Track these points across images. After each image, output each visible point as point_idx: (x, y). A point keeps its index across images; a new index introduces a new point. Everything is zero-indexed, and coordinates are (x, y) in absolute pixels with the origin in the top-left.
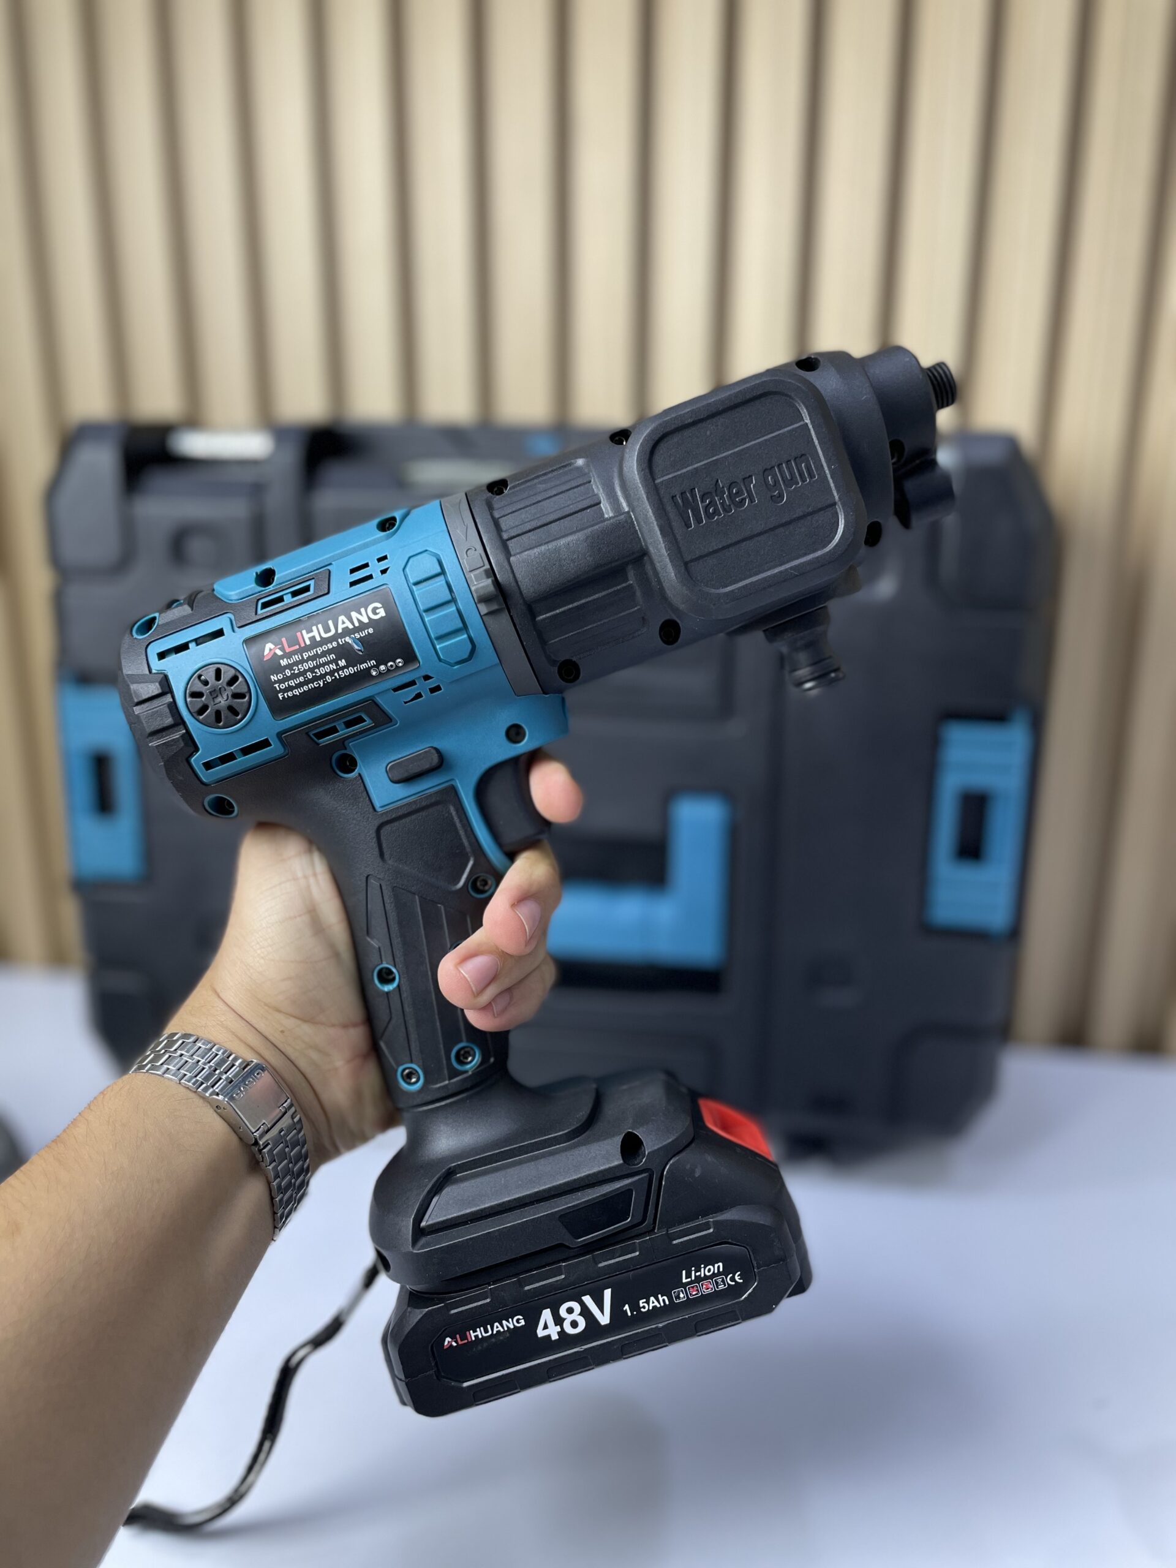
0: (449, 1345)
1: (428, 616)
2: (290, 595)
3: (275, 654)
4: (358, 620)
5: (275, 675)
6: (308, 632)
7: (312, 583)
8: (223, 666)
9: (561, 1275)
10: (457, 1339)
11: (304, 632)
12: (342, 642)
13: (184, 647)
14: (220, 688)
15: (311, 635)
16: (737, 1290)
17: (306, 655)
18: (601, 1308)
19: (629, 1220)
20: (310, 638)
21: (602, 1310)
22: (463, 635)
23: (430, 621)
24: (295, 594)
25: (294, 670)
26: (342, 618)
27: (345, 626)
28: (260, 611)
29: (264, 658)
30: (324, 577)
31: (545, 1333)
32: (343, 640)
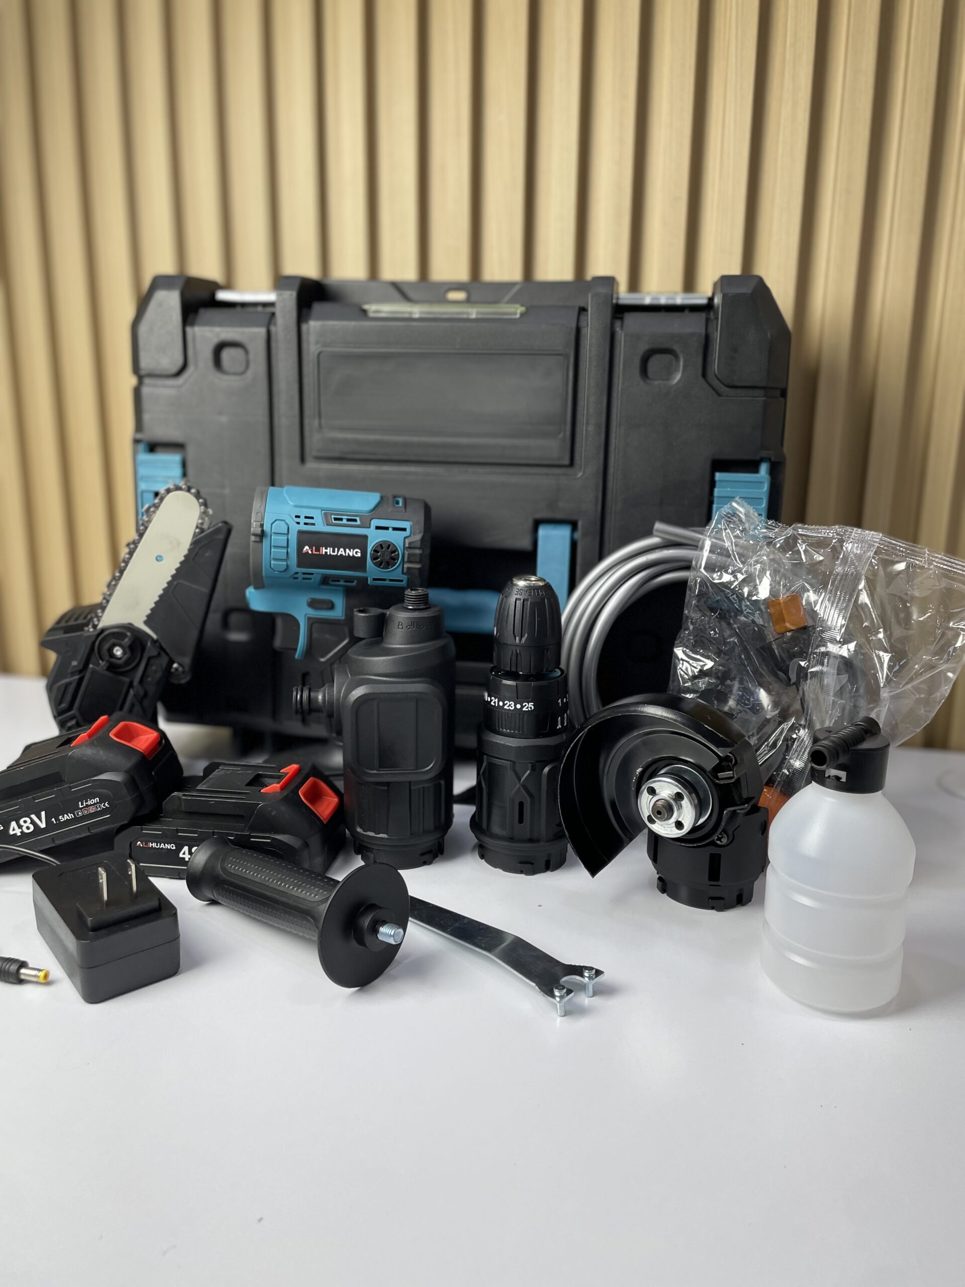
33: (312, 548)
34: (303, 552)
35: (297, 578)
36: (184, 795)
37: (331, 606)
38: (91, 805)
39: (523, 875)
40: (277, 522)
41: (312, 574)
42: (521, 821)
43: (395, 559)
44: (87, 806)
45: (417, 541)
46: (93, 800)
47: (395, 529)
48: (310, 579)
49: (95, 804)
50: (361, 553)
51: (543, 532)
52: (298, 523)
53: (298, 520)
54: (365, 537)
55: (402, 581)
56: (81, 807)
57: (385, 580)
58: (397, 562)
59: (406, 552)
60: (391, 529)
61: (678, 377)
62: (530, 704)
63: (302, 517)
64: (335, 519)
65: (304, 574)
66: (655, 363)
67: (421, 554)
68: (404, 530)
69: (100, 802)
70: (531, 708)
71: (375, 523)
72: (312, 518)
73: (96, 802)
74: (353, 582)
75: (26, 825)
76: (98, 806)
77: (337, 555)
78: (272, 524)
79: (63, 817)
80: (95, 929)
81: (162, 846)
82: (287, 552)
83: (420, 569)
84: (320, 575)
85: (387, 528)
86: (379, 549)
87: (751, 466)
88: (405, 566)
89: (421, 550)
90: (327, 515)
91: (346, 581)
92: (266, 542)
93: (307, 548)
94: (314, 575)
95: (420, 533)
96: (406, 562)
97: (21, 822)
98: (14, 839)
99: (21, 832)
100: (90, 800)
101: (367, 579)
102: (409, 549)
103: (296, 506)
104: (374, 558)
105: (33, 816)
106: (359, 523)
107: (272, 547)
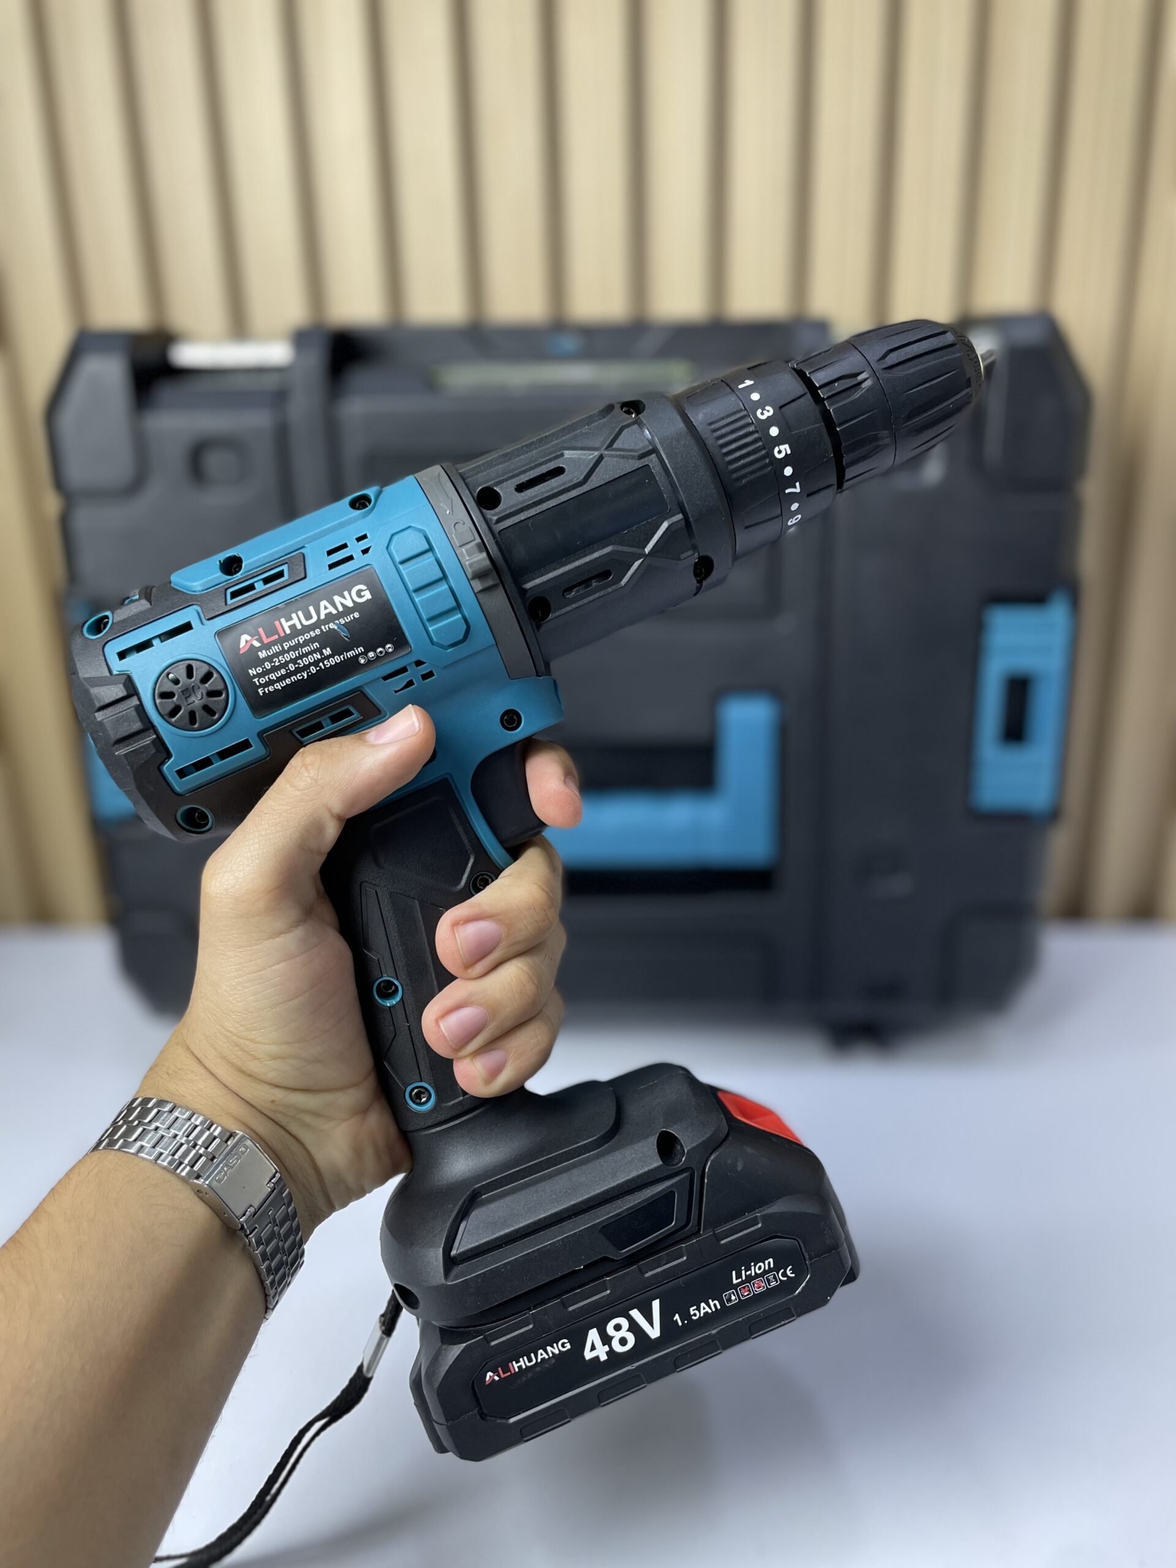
0: (491, 1380)
1: (417, 597)
2: (261, 583)
3: (252, 645)
4: (342, 604)
5: (253, 669)
6: (287, 621)
7: (285, 568)
8: (195, 662)
9: (606, 1290)
10: (499, 1373)
11: (283, 620)
12: (325, 628)
13: (145, 645)
14: (193, 686)
15: (291, 623)
16: (790, 1285)
17: (286, 645)
18: (650, 1320)
19: (673, 1224)
20: (290, 627)
21: (651, 1324)
22: (457, 614)
23: (422, 601)
24: (266, 581)
25: (275, 662)
26: (323, 603)
27: (327, 611)
28: (229, 601)
29: (239, 651)
30: (297, 562)
31: (594, 1354)
32: (327, 626)
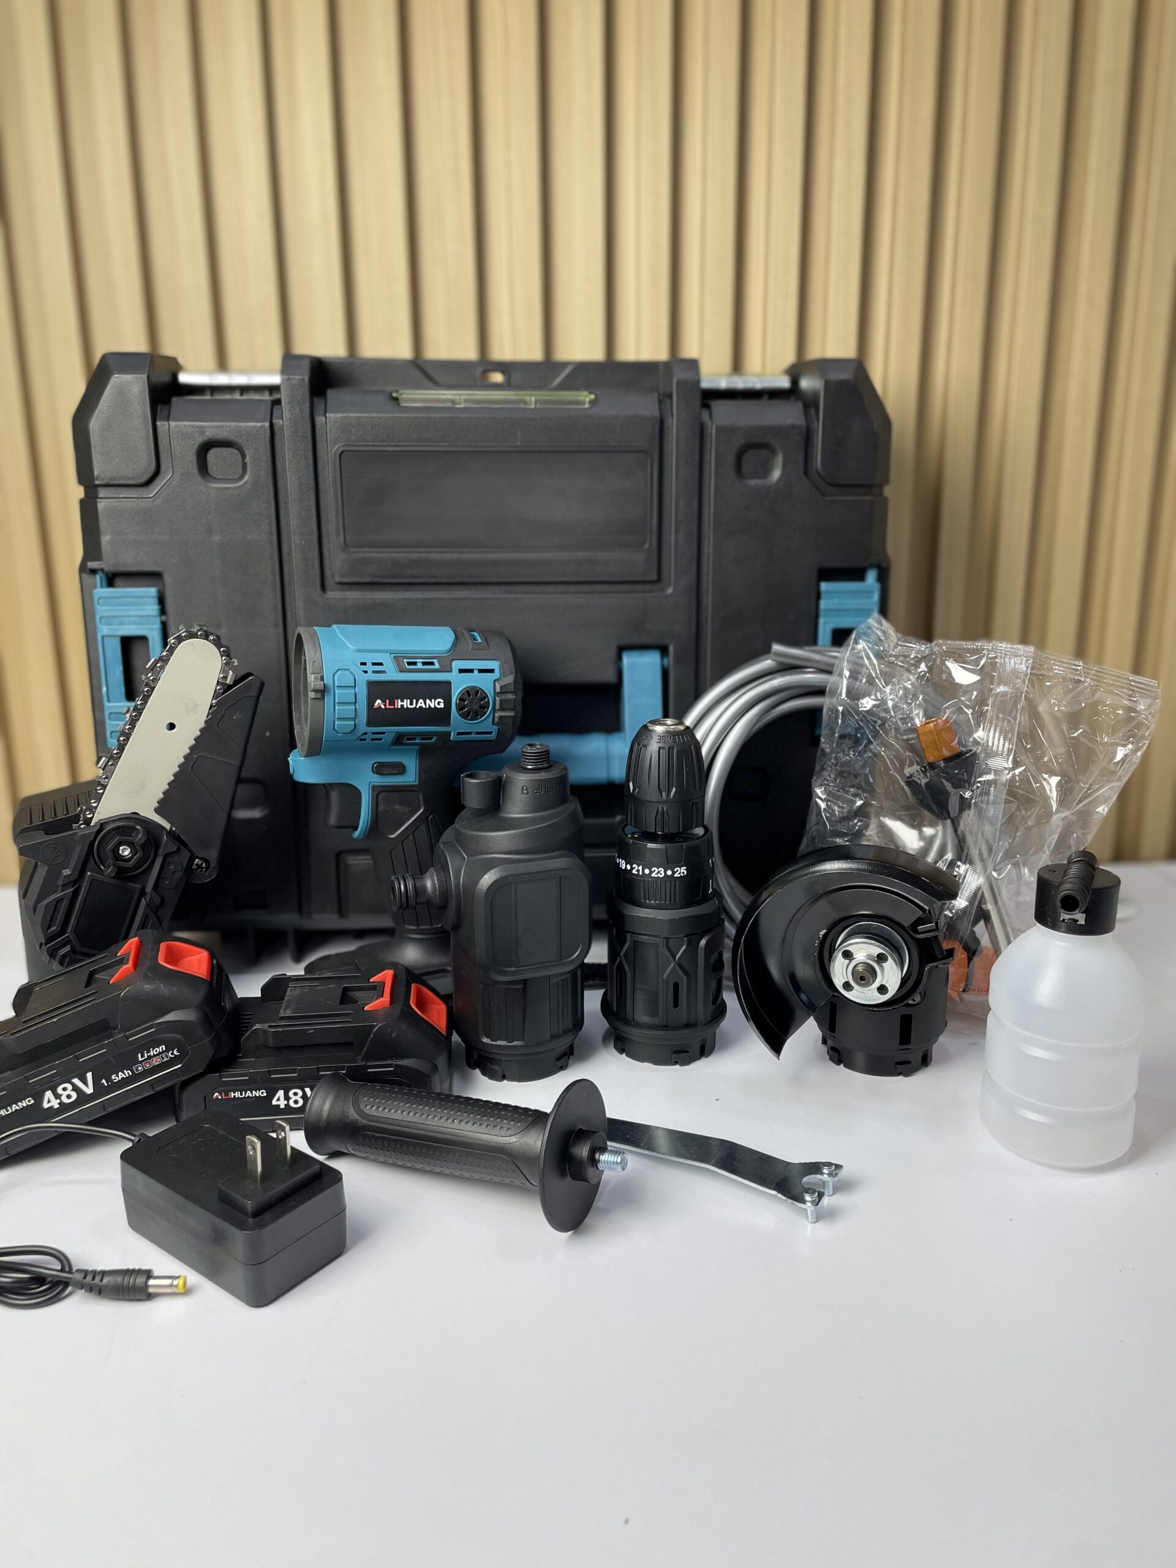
33: (386, 702)
34: (374, 707)
35: (365, 740)
36: (270, 1026)
37: (400, 769)
38: (155, 1056)
39: (677, 1067)
40: (339, 672)
41: (383, 733)
42: (676, 1004)
43: (484, 707)
44: (150, 1057)
45: (510, 683)
46: (157, 1049)
47: (481, 671)
48: (381, 739)
49: (160, 1053)
50: (444, 703)
51: (627, 659)
52: (366, 672)
53: (364, 668)
54: (448, 684)
55: (490, 733)
56: (140, 1059)
57: (469, 733)
58: (487, 711)
59: (497, 698)
60: (476, 672)
61: (776, 474)
62: (682, 868)
63: (369, 664)
64: (409, 664)
65: (373, 733)
66: (749, 458)
67: (515, 699)
68: (492, 671)
69: (167, 1051)
70: (683, 873)
71: (457, 665)
72: (381, 664)
73: (161, 1051)
74: (431, 739)
75: (67, 1093)
76: (164, 1056)
77: (415, 707)
78: (334, 675)
79: (118, 1076)
80: (258, 1213)
81: (249, 1094)
82: (356, 708)
83: (514, 716)
84: (394, 734)
85: (471, 671)
86: (464, 697)
87: (858, 575)
88: (496, 715)
89: (515, 694)
90: (397, 659)
91: (422, 739)
92: (328, 699)
93: (379, 701)
94: (386, 734)
95: (511, 673)
96: (498, 710)
97: (60, 1090)
98: (52, 1113)
99: (59, 1104)
100: (153, 1050)
101: (449, 734)
102: (500, 695)
103: (359, 651)
104: (460, 708)
105: (76, 1081)
106: (437, 666)
107: (336, 704)
